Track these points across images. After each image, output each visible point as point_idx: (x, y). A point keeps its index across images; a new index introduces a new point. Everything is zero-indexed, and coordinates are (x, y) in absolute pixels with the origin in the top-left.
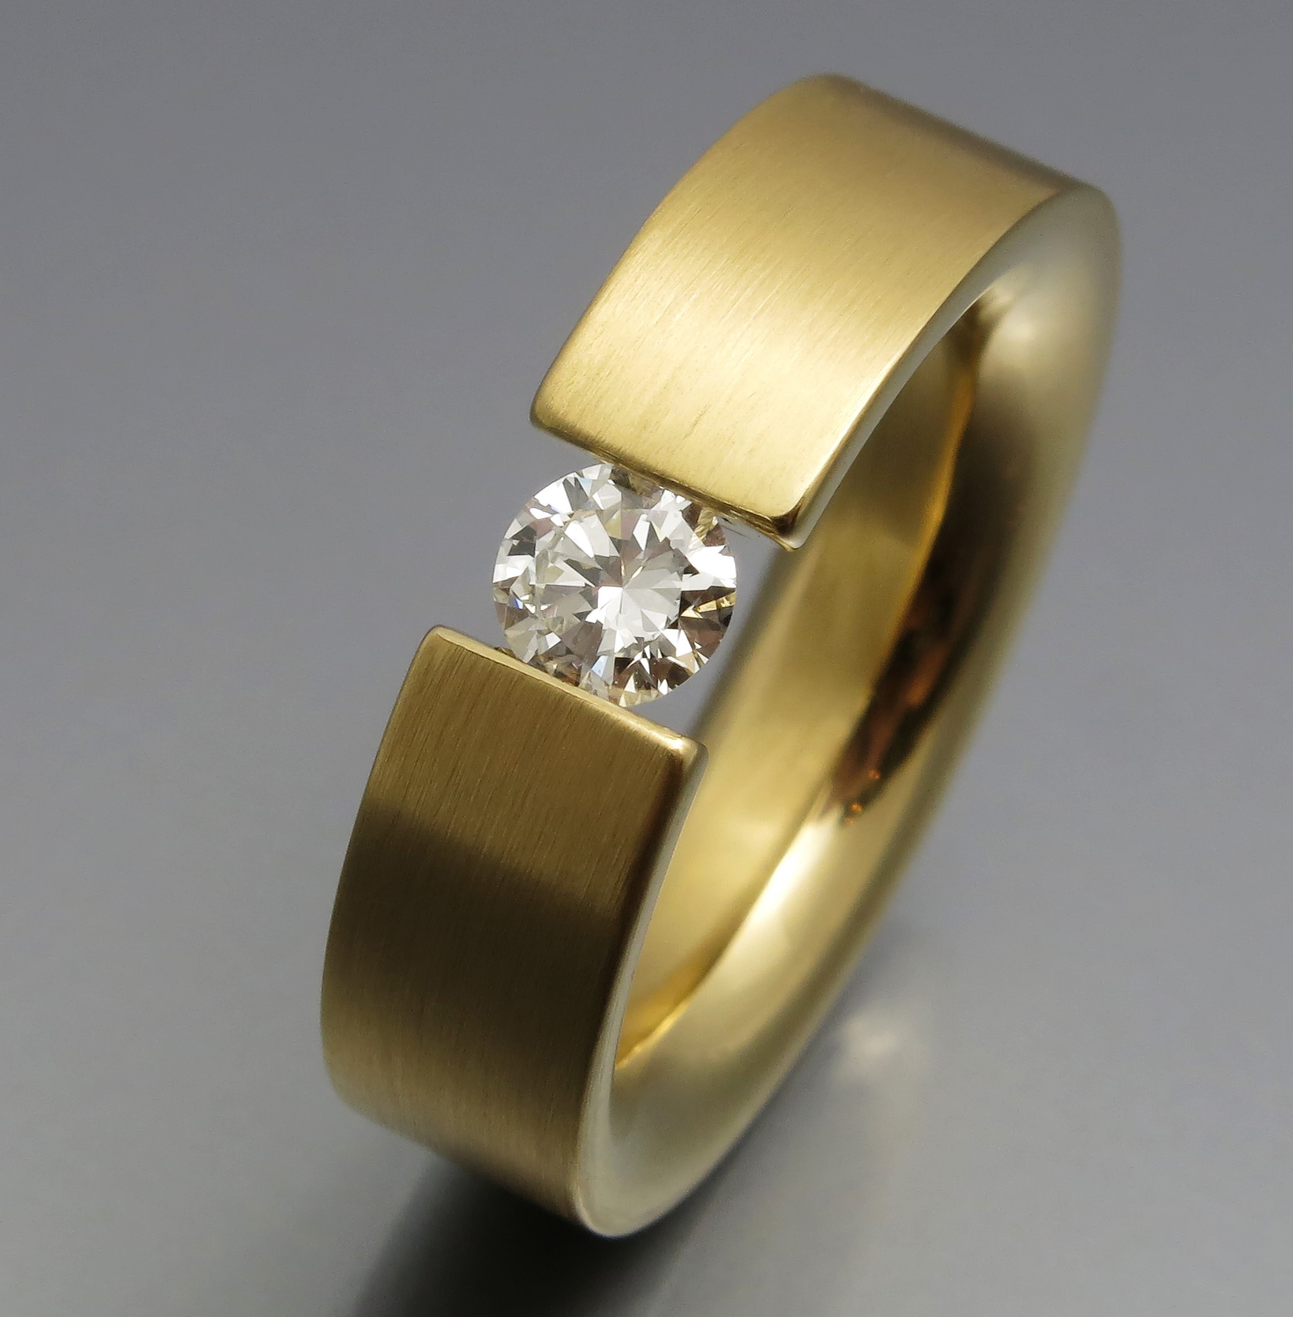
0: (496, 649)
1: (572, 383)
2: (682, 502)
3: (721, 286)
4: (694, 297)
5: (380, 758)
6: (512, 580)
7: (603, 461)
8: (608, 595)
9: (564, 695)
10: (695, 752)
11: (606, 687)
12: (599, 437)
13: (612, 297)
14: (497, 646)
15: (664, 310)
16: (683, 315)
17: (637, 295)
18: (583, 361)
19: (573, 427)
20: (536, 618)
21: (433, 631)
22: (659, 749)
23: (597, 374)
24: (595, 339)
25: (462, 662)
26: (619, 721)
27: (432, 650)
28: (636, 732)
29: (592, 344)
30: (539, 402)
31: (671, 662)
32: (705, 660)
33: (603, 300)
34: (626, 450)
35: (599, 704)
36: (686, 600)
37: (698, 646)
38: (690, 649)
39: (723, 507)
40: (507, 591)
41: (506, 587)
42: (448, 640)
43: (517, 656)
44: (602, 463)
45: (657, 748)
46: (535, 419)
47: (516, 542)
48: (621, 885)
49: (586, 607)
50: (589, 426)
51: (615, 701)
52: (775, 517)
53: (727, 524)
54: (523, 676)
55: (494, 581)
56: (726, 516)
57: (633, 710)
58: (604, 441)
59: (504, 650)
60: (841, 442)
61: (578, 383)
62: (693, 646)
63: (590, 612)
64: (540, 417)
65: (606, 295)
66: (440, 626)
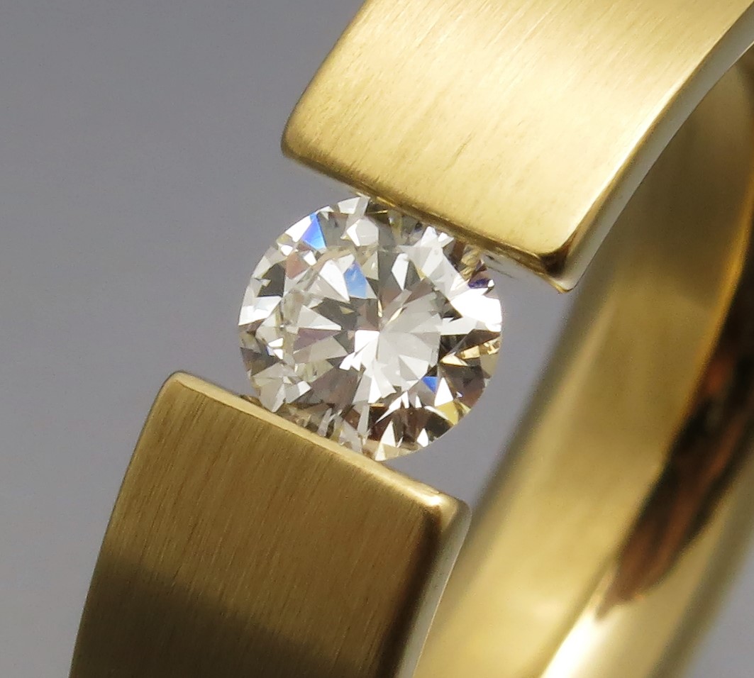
0: (242, 397)
1: (327, 109)
2: (445, 238)
3: (489, 6)
4: (461, 17)
5: (116, 514)
6: (258, 323)
7: (359, 194)
8: (364, 338)
9: (313, 447)
10: (454, 511)
11: (359, 439)
12: (354, 167)
13: (372, 18)
14: (243, 394)
15: (427, 32)
16: (448, 37)
17: (399, 15)
18: (339, 85)
19: (325, 157)
20: (284, 363)
21: (172, 378)
22: (414, 507)
23: (354, 100)
24: (352, 62)
25: (203, 411)
26: (372, 475)
27: (170, 398)
28: (390, 488)
29: (348, 68)
30: (290, 130)
31: (429, 412)
32: (466, 409)
33: (362, 20)
34: (383, 181)
35: (352, 458)
36: (447, 345)
37: (459, 395)
38: (451, 398)
39: (490, 244)
40: (253, 333)
41: (253, 329)
42: (188, 386)
43: (264, 404)
44: (358, 196)
45: (412, 506)
46: (286, 148)
47: (266, 282)
48: (372, 655)
49: (341, 352)
50: (344, 155)
51: (369, 454)
52: (544, 254)
53: (491, 263)
54: (269, 426)
55: (240, 324)
56: (492, 254)
57: (388, 465)
58: (359, 172)
59: (250, 399)
60: (617, 173)
61: (332, 109)
62: (454, 395)
63: (344, 357)
64: (291, 146)
65: (365, 16)
66: (182, 372)
